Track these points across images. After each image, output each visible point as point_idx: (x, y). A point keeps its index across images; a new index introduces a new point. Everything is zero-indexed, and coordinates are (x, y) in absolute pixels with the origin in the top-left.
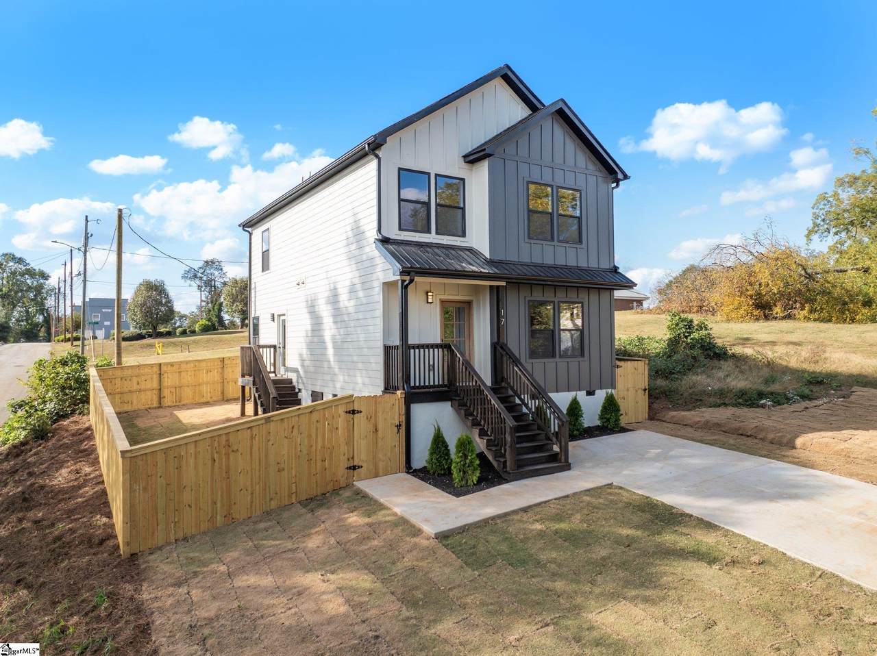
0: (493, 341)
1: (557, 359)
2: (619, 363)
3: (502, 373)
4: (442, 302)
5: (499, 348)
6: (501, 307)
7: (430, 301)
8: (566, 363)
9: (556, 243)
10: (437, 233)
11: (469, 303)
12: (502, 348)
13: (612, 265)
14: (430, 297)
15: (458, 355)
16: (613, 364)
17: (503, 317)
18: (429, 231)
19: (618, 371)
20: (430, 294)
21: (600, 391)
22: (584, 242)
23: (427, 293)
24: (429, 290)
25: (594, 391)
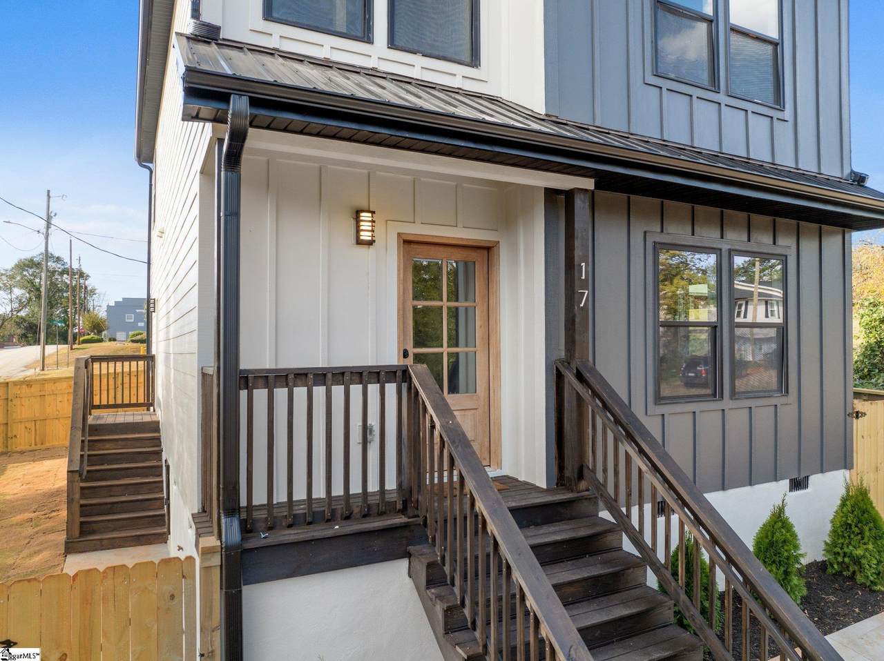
0: (554, 358)
1: (727, 403)
2: (860, 405)
3: (582, 455)
4: (407, 243)
5: (570, 377)
6: (578, 253)
7: (365, 236)
8: (747, 411)
9: (722, 98)
10: (392, 44)
11: (487, 250)
12: (580, 377)
13: (847, 171)
14: (365, 226)
15: (430, 410)
16: (849, 410)
17: (584, 285)
18: (367, 37)
19: (859, 426)
20: (365, 216)
21: (820, 475)
22: (787, 106)
23: (358, 212)
24: (364, 204)
25: (807, 478)
